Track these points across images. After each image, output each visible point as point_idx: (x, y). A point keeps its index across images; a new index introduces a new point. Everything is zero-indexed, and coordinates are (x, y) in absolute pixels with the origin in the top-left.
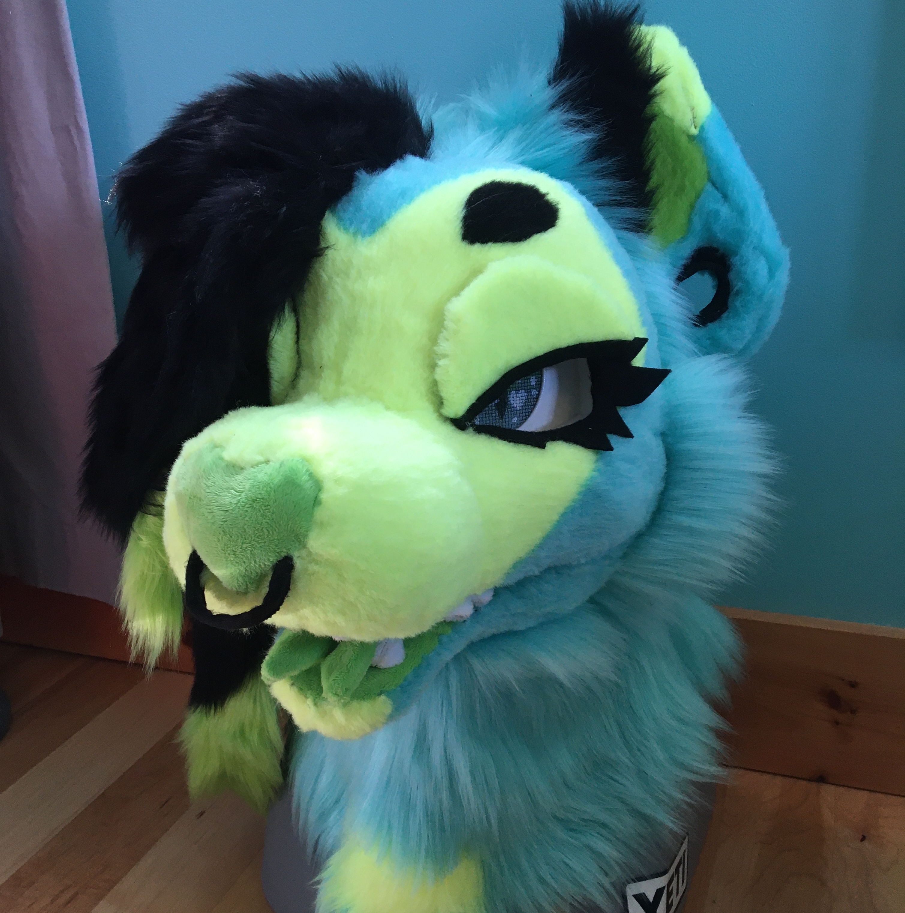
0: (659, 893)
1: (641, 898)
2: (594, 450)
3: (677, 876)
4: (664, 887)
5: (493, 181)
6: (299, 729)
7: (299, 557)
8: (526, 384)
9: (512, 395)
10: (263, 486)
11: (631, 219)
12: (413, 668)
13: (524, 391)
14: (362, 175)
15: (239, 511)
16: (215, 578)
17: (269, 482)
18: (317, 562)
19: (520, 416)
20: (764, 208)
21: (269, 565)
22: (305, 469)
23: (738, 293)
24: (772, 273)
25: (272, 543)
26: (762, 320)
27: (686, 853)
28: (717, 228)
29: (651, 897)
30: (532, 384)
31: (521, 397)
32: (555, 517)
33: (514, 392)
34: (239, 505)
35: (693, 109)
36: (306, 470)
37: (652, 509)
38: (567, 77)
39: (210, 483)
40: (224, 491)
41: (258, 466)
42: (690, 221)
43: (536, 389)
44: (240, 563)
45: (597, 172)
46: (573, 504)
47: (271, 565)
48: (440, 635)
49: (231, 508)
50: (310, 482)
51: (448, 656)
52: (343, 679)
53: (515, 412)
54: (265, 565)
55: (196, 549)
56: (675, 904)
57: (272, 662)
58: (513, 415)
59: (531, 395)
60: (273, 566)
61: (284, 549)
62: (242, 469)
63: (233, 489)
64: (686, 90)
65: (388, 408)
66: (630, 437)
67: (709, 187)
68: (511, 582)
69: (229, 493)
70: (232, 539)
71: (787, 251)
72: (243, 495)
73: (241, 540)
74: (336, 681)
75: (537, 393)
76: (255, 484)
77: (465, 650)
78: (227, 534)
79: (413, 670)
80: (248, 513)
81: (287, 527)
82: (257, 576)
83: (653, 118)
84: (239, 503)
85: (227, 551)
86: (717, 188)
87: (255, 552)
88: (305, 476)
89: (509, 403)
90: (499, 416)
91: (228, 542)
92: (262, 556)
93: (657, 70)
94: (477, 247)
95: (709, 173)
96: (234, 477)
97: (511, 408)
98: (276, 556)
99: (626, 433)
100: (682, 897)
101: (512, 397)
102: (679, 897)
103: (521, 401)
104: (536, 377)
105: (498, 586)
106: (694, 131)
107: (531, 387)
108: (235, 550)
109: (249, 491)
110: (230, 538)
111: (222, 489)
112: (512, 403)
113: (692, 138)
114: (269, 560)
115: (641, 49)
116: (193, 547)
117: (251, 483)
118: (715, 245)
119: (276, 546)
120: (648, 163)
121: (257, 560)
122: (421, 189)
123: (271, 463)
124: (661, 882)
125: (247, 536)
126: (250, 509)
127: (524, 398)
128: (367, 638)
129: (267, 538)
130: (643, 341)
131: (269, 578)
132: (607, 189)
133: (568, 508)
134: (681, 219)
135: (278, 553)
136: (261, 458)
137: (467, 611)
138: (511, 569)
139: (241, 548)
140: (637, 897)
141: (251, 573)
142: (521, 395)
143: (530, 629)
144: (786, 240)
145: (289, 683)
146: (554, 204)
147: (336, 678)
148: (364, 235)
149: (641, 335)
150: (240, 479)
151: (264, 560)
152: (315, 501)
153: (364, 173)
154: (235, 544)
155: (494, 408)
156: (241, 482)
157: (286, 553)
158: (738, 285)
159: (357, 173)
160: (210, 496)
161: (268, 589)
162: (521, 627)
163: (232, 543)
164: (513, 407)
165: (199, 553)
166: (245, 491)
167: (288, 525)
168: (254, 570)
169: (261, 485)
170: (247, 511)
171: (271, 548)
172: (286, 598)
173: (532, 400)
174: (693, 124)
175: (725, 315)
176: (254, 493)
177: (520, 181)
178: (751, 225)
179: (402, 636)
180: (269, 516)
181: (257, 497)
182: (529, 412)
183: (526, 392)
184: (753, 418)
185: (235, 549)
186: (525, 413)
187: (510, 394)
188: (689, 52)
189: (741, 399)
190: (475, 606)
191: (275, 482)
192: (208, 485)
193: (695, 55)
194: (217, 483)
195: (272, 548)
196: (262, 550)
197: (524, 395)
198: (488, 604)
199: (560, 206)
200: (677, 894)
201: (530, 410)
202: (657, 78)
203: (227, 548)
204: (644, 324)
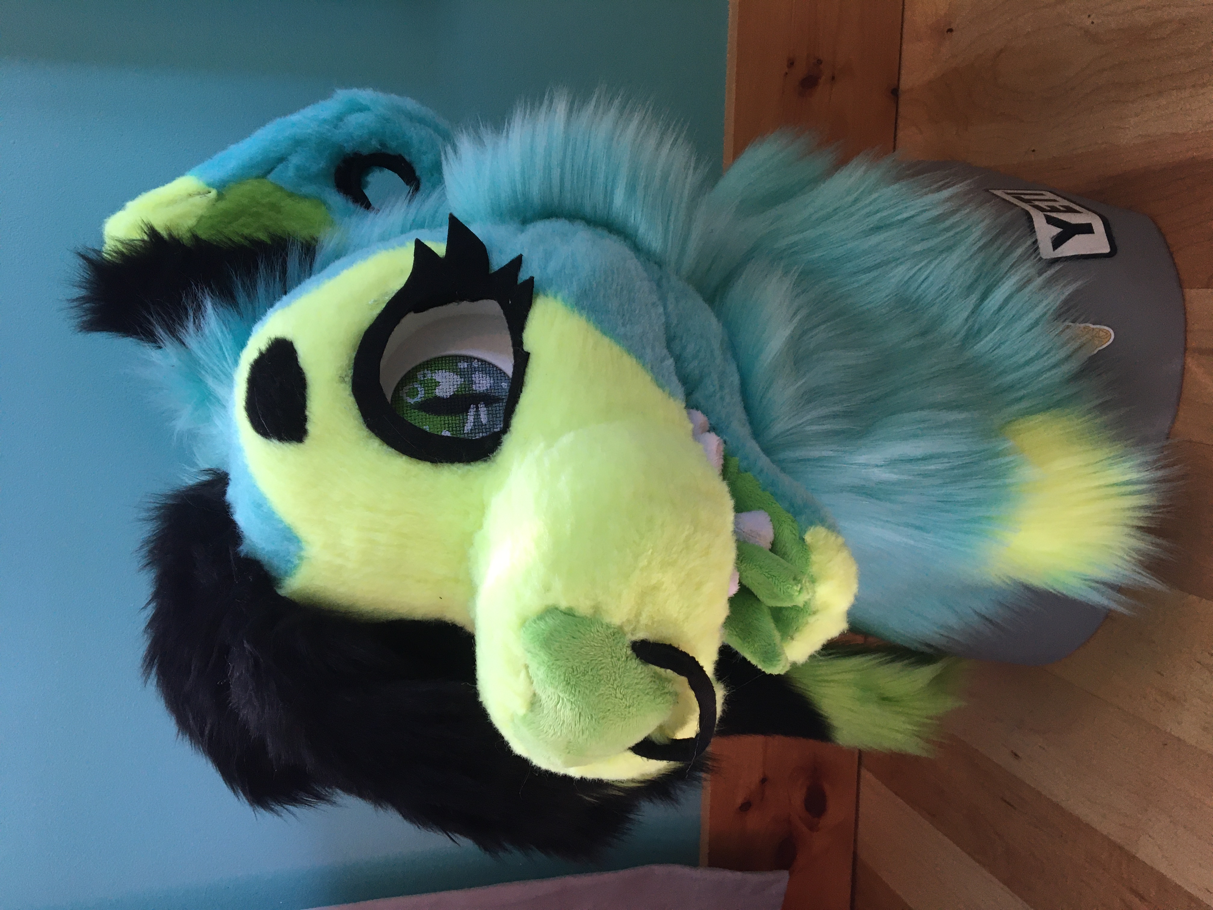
0: (1051, 221)
1: (1057, 242)
2: (533, 301)
3: (1033, 202)
4: (1044, 215)
5: (245, 408)
6: (844, 632)
7: (632, 634)
8: (465, 373)
9: (477, 388)
10: (551, 673)
11: (300, 260)
12: (775, 501)
13: (473, 375)
14: (243, 549)
15: (579, 701)
16: (661, 728)
17: (546, 666)
18: (638, 615)
19: (501, 379)
20: (295, 118)
21: (642, 668)
22: (533, 624)
23: (383, 144)
24: (362, 109)
25: (615, 664)
26: (411, 117)
27: (1009, 191)
28: (314, 168)
29: (1056, 231)
30: (466, 366)
31: (480, 379)
32: (606, 341)
33: (473, 385)
34: (573, 700)
35: (190, 195)
36: (535, 624)
37: (605, 233)
38: (151, 327)
39: (550, 731)
40: (559, 716)
41: (531, 677)
42: (305, 197)
43: (471, 362)
44: (639, 701)
45: (249, 296)
46: (591, 322)
47: (641, 665)
48: (738, 470)
49: (577, 709)
50: (547, 619)
51: (764, 461)
52: (782, 583)
53: (495, 384)
54: (641, 673)
55: (627, 748)
56: (1066, 203)
57: (764, 661)
58: (499, 388)
59: (478, 367)
60: (643, 663)
61: (623, 650)
62: (535, 695)
63: (556, 706)
64: (173, 202)
65: (481, 526)
66: (522, 257)
67: (271, 177)
68: (680, 390)
69: (561, 710)
70: (612, 710)
71: (339, 91)
72: (562, 695)
73: (612, 700)
74: (785, 591)
75: (476, 361)
76: (549, 682)
77: (758, 442)
78: (606, 715)
79: (777, 501)
80: (582, 691)
81: (597, 646)
82: (654, 682)
83: (195, 237)
84: (571, 700)
85: (625, 715)
86: (272, 169)
87: (626, 683)
88: (541, 625)
89: (485, 392)
90: (499, 403)
91: (615, 714)
92: (630, 675)
93: (145, 232)
94: (310, 427)
95: (258, 177)
96: (544, 704)
97: (491, 390)
98: (631, 660)
99: (517, 262)
100: (1058, 195)
101: (479, 389)
102: (1058, 199)
103: (484, 378)
104: (459, 362)
105: (684, 405)
106: (214, 193)
107: (469, 368)
108: (625, 706)
109: (557, 688)
110: (610, 711)
111: (556, 719)
112: (486, 388)
113: (220, 196)
114: (636, 668)
115: (124, 250)
116: (625, 751)
117: (549, 686)
118: (333, 170)
119: (619, 660)
120: (246, 243)
121: (636, 681)
122: (253, 487)
123: (527, 662)
124: (1039, 220)
125: (607, 692)
126: (577, 689)
127: (481, 375)
128: (731, 555)
129: (610, 670)
130: (419, 245)
131: (657, 669)
132: (267, 284)
133: (596, 328)
134: (305, 207)
135: (627, 658)
136: (523, 674)
137: (713, 440)
138: (664, 391)
139: (622, 700)
140: (1055, 247)
141: (651, 688)
142: (477, 378)
143: (739, 369)
144: (326, 95)
145: (791, 641)
146: (270, 342)
147: (782, 591)
148: (301, 549)
149: (411, 248)
150: (546, 698)
151: (635, 673)
152: (569, 615)
153: (241, 548)
154: (617, 706)
155: (490, 409)
156: (549, 696)
157: (628, 648)
158: (375, 144)
159: (242, 555)
160: (564, 731)
161: (669, 671)
162: (735, 379)
163: (616, 710)
164: (490, 386)
165: (632, 744)
166: (558, 693)
167: (595, 646)
168: (648, 685)
169: (550, 675)
170: (579, 691)
171: (621, 666)
172: (680, 650)
173: (484, 366)
174: (206, 195)
175: (407, 158)
176: (559, 683)
177: (246, 380)
178: (309, 131)
179: (730, 516)
180: (584, 668)
181: (563, 680)
182: (496, 370)
183: (474, 372)
184: (509, 124)
185: (623, 706)
186: (497, 374)
187: (476, 390)
188: (131, 201)
189: (488, 137)
190: (709, 431)
191: (547, 659)
192: (552, 732)
193: (133, 195)
194: (550, 723)
195: (621, 664)
196: (624, 676)
197: (478, 375)
198: (707, 416)
199: (273, 337)
200: (1055, 201)
201: (495, 369)
202: (152, 232)
203: (622, 714)
204: (402, 244)
